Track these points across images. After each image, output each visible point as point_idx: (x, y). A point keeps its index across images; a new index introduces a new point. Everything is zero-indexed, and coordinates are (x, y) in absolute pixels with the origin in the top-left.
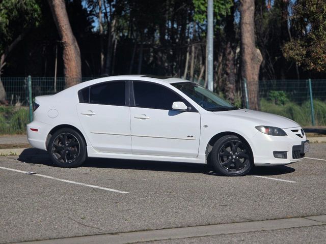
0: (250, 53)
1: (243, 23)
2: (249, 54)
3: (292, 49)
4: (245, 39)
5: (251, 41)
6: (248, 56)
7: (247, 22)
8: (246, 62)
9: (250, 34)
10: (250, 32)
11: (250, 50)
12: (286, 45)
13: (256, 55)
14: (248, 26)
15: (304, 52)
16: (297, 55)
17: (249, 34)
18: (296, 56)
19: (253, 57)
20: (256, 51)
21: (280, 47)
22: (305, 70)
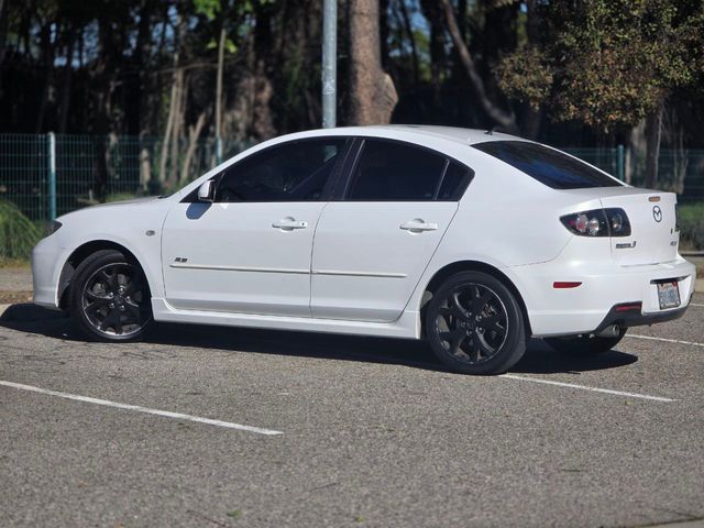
0: (369, 83)
1: (354, 13)
2: (367, 86)
3: (520, 72)
4: (358, 51)
5: (372, 56)
6: (366, 91)
7: (365, 12)
8: (360, 105)
9: (371, 40)
10: (371, 35)
11: (369, 76)
12: (506, 61)
13: (384, 88)
14: (366, 20)
15: (550, 79)
16: (532, 84)
17: (367, 38)
18: (530, 88)
19: (376, 93)
20: (384, 78)
21: (491, 65)
22: (554, 120)
